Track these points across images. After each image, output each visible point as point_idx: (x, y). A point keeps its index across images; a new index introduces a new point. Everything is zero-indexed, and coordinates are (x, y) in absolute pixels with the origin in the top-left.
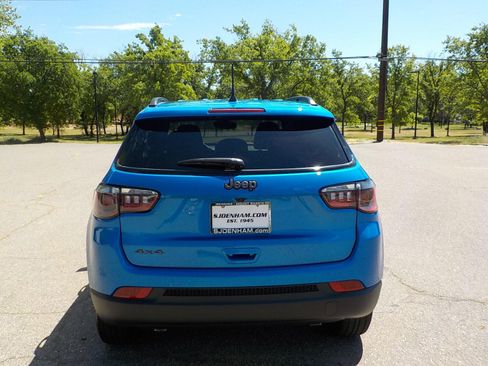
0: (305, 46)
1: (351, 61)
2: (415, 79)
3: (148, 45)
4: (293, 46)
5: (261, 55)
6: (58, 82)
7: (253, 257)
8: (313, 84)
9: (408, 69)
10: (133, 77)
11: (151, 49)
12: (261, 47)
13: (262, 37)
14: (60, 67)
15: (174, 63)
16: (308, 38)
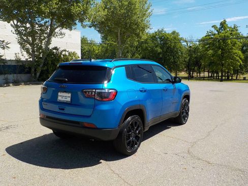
3: (217, 31)
6: (172, 51)
10: (208, 48)
11: (219, 32)
14: (173, 45)
15: (230, 39)
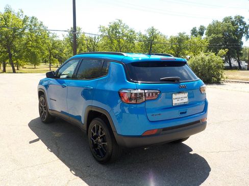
0: (31, 22)
1: (53, 32)
2: (86, 43)
4: (24, 21)
5: (6, 24)
7: (186, 112)
8: (37, 43)
9: (82, 38)
12: (6, 20)
13: (6, 14)
16: (33, 18)
